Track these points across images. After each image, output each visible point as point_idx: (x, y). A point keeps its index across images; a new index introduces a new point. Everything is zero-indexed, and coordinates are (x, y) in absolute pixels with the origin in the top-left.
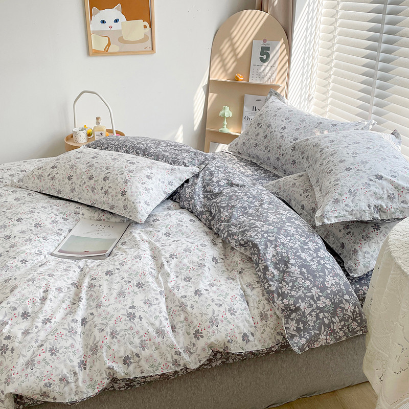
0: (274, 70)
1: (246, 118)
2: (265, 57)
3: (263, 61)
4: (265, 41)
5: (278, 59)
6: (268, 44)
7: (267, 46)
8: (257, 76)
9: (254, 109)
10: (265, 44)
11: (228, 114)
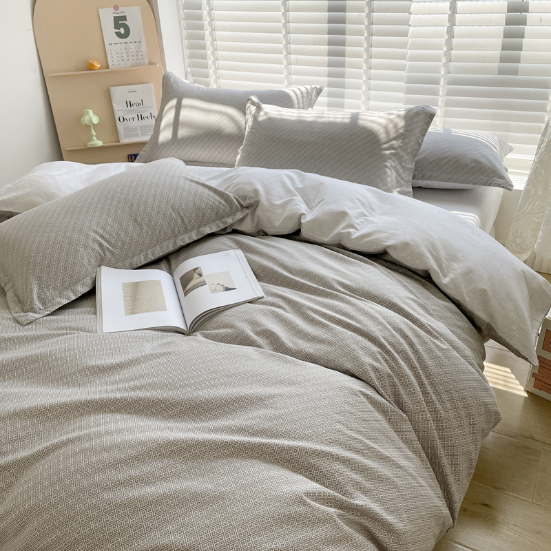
1: (122, 119)
2: (122, 31)
3: (122, 36)
4: (116, 8)
6: (121, 12)
7: (120, 15)
8: (118, 59)
9: (128, 104)
10: (118, 12)
11: (95, 120)
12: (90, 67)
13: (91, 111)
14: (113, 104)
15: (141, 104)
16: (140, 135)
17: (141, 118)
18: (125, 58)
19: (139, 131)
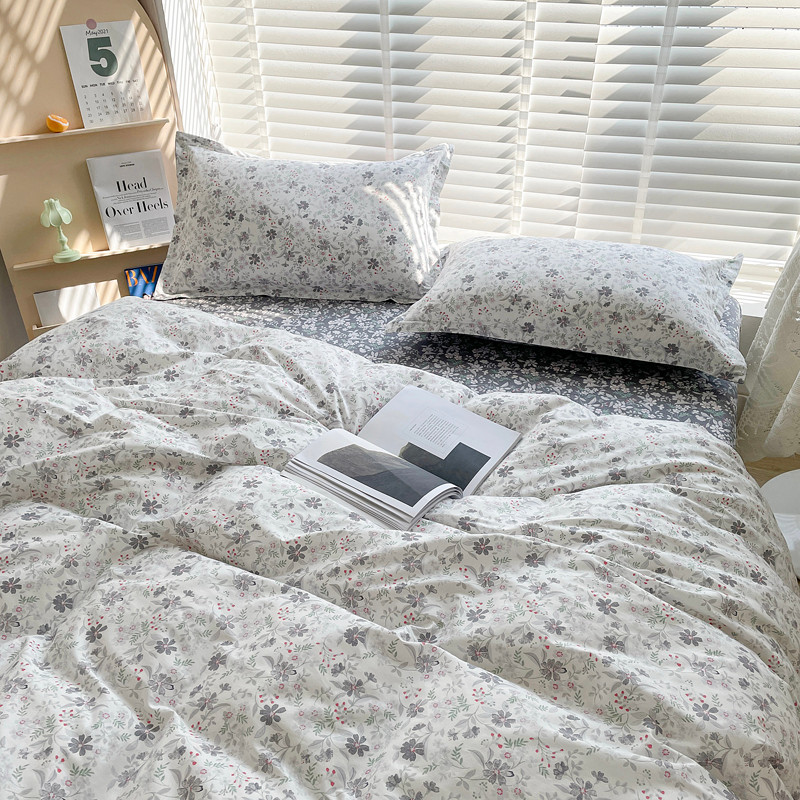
0: (138, 88)
1: (111, 212)
2: (103, 63)
3: (103, 72)
4: (91, 23)
5: (138, 62)
6: (101, 32)
7: (99, 36)
8: (100, 111)
9: (122, 186)
10: (95, 30)
11: (66, 216)
12: (51, 128)
13: (58, 202)
14: (95, 188)
15: (142, 185)
16: (144, 235)
17: (143, 207)
18: (111, 108)
19: (142, 229)
